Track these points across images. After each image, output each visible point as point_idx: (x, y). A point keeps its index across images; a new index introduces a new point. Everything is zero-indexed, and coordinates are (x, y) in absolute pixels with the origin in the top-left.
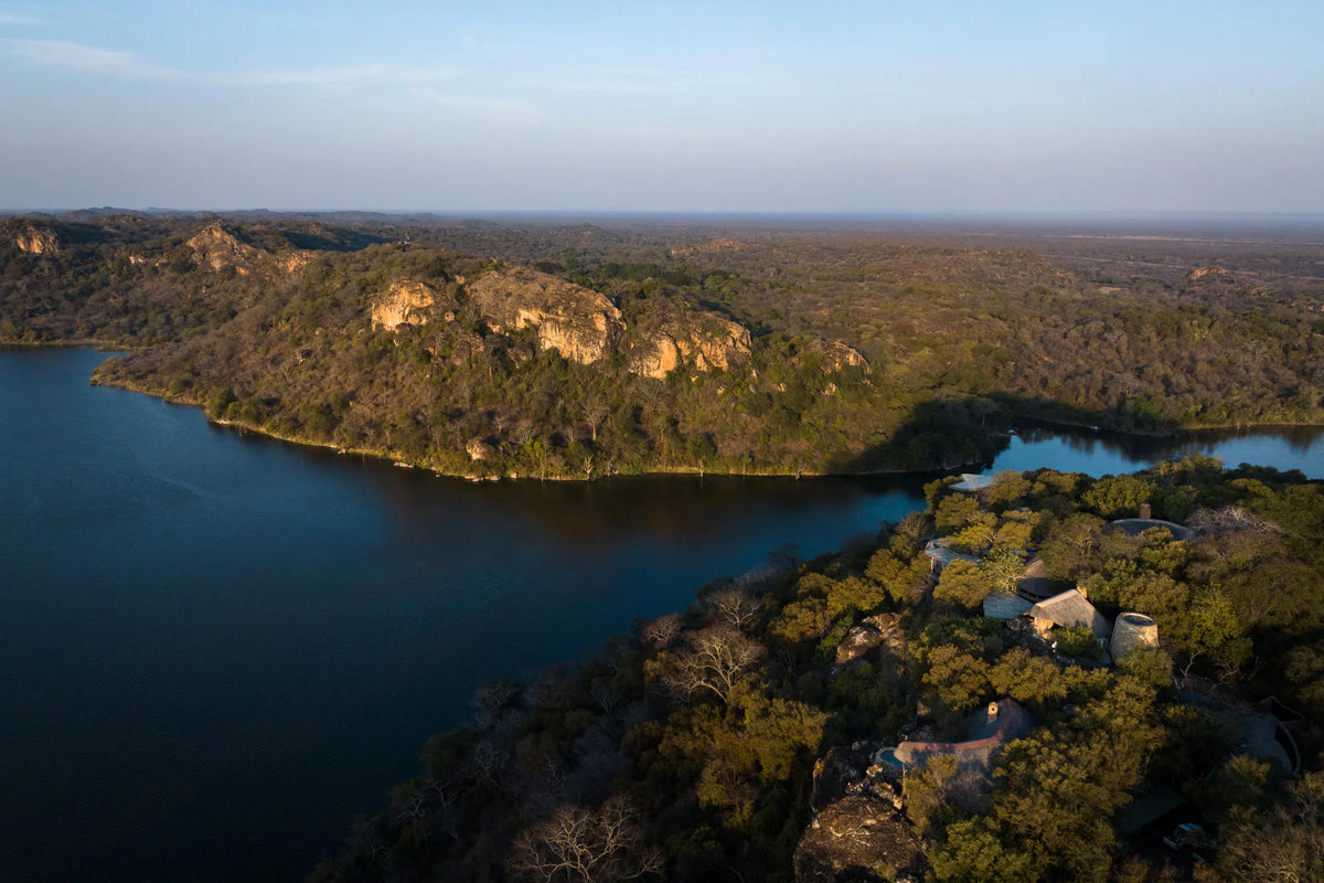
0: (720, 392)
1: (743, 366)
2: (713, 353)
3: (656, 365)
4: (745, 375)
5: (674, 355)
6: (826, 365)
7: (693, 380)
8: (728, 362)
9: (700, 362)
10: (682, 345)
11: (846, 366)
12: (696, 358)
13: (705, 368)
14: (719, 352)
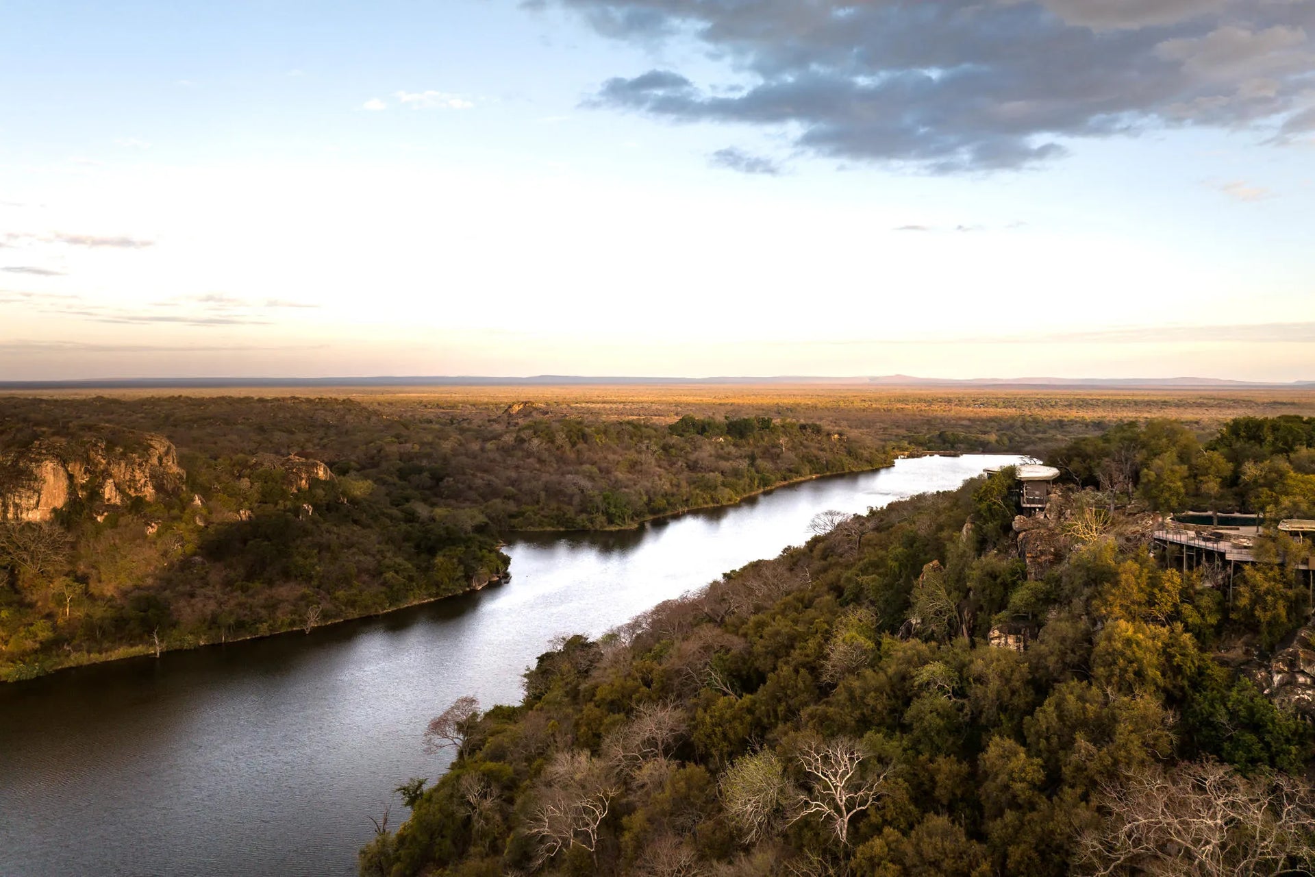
0: (151, 531)
1: (176, 492)
2: (128, 477)
3: (33, 502)
4: (185, 505)
5: (64, 483)
6: (291, 483)
7: (99, 519)
8: (154, 487)
9: (109, 492)
10: (76, 468)
11: (314, 482)
12: (101, 486)
13: (117, 500)
14: (138, 474)
